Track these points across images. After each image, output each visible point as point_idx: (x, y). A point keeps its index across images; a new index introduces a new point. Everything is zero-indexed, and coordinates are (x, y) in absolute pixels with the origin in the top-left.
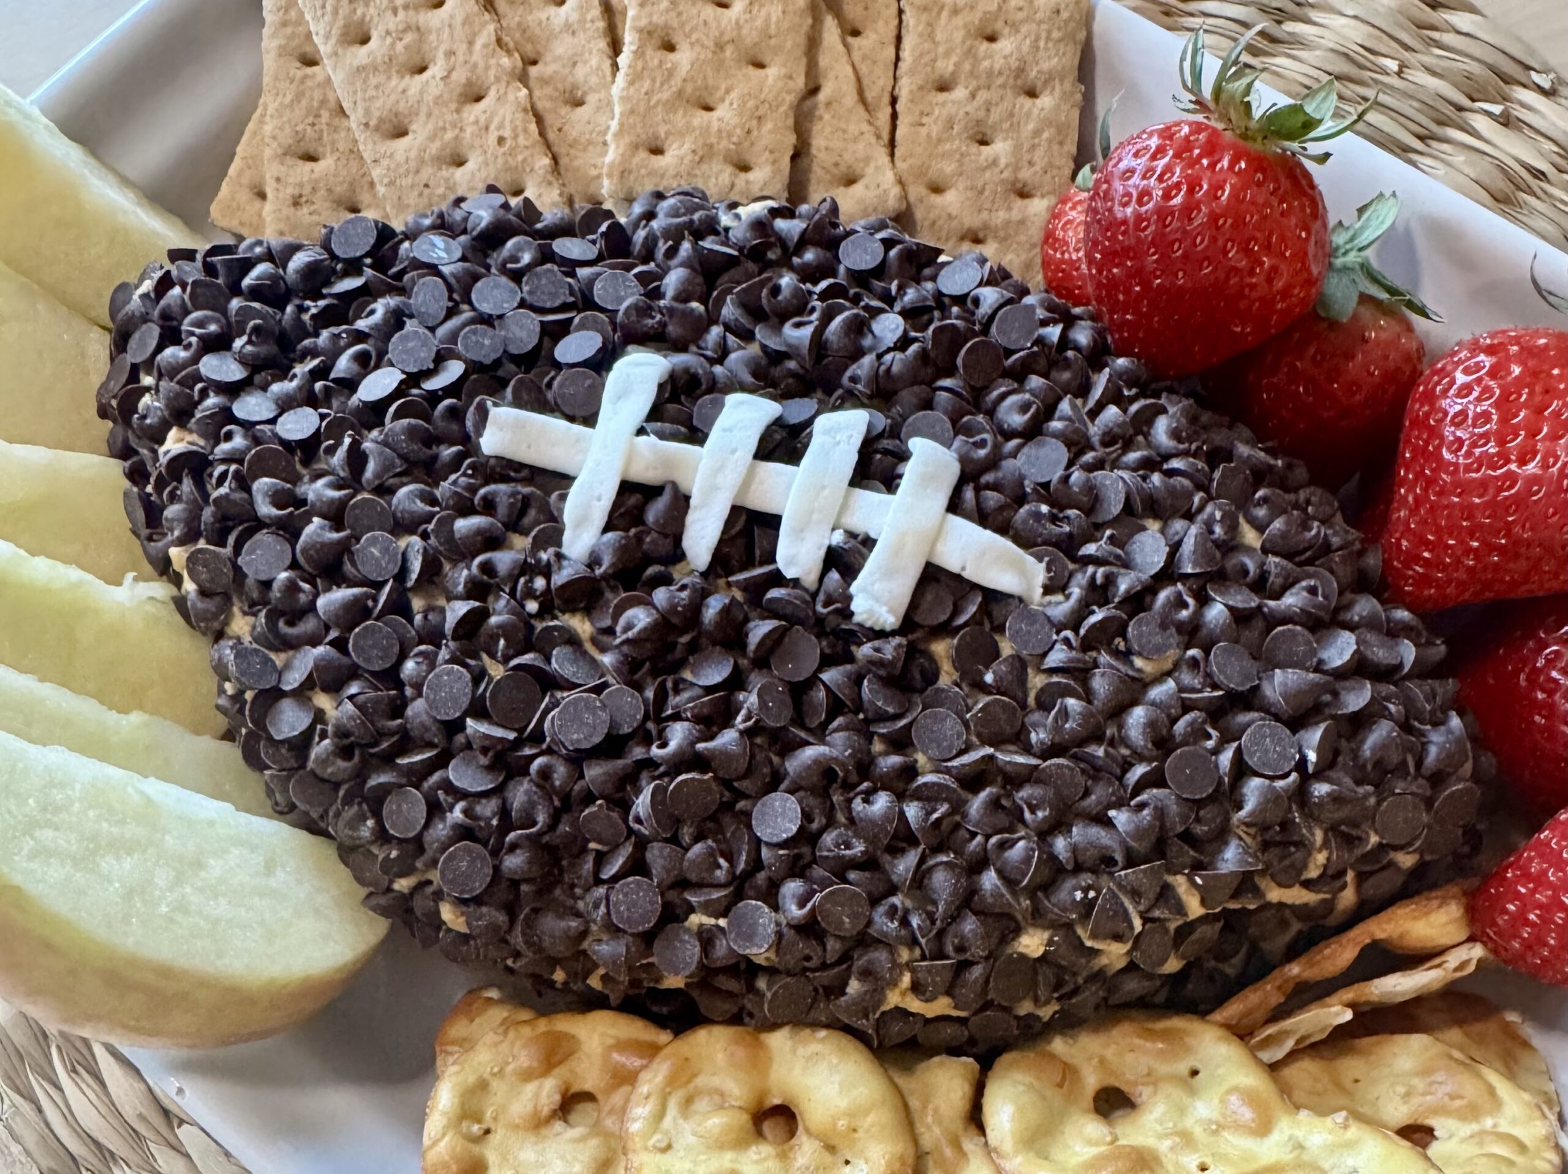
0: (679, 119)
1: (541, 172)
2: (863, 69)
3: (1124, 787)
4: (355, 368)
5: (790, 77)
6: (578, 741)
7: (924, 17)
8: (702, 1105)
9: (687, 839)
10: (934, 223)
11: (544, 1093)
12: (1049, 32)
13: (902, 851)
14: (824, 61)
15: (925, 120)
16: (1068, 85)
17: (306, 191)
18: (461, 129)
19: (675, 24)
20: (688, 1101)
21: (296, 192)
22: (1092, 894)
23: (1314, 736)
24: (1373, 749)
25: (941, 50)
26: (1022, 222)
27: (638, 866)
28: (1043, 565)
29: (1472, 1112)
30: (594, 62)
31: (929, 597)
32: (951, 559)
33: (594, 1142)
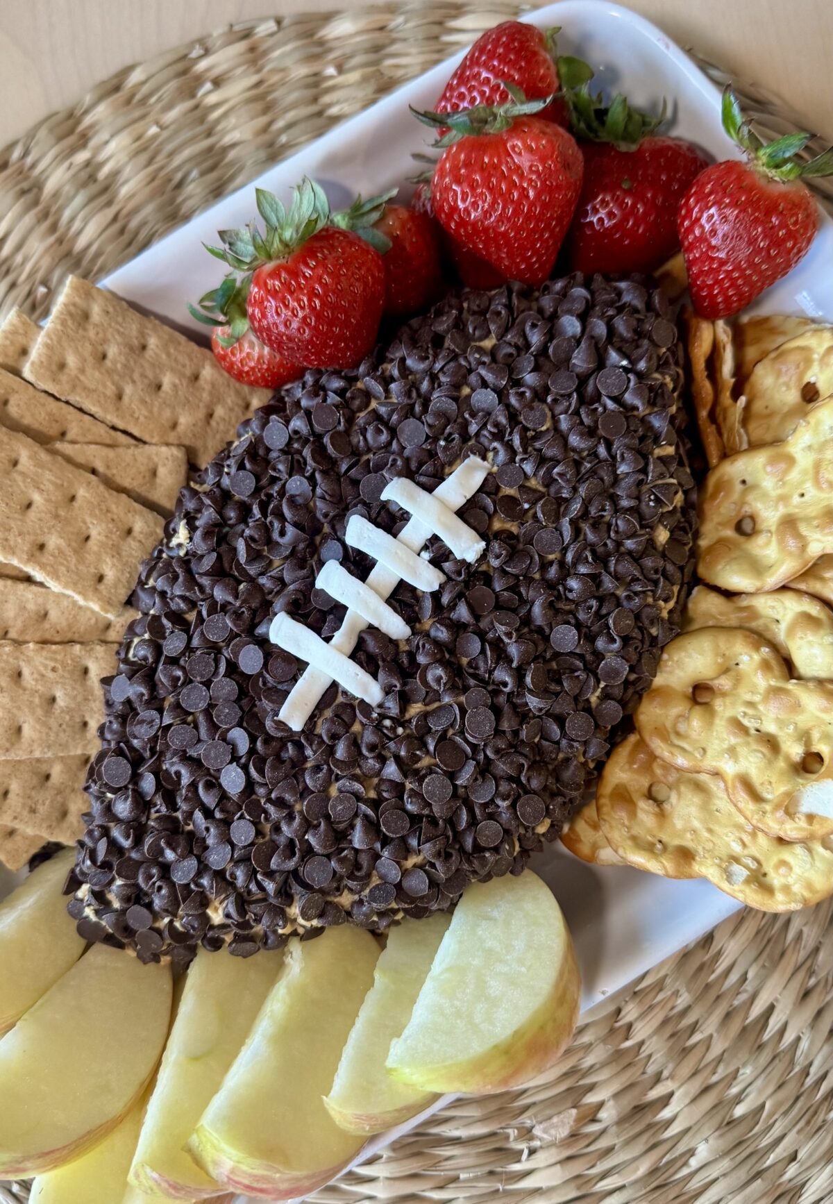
0: (90, 558)
1: (83, 653)
2: (90, 438)
3: (606, 460)
4: (215, 791)
5: (89, 483)
6: (490, 727)
7: (78, 390)
8: (682, 727)
9: (558, 688)
10: (194, 435)
11: (647, 808)
12: (117, 323)
13: (601, 582)
14: (81, 459)
15: (136, 415)
16: (149, 326)
17: (29, 802)
18: (36, 692)
19: (32, 538)
20: (678, 734)
21: (27, 809)
22: (652, 497)
23: (613, 356)
24: (628, 332)
25: (100, 388)
26: (213, 385)
27: (560, 720)
28: (472, 456)
29: (808, 362)
30: (30, 596)
31: (472, 521)
32: (459, 501)
33: (683, 789)
